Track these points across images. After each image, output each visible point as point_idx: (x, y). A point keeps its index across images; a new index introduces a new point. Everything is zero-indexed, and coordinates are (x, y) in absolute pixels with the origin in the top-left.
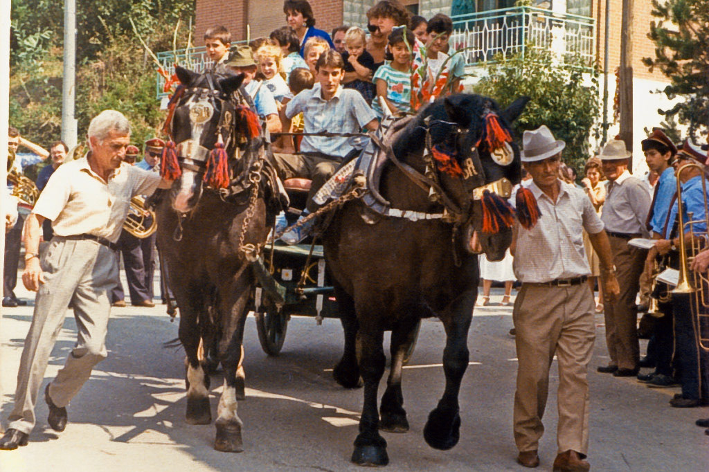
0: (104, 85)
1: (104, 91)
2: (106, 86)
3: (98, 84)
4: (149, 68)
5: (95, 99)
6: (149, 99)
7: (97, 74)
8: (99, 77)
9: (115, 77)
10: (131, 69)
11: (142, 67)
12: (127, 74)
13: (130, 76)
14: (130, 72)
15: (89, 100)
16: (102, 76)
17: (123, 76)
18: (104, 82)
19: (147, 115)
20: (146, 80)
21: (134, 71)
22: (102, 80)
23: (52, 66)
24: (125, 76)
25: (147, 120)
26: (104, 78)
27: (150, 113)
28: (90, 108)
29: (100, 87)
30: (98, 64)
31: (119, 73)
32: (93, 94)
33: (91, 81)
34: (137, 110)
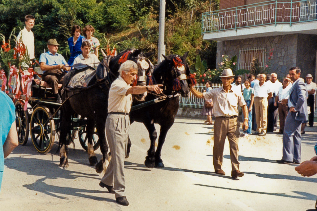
0: (174, 29)
1: (174, 32)
2: (174, 30)
3: (171, 29)
4: (193, 22)
5: (170, 36)
6: (194, 35)
7: (171, 25)
8: (172, 26)
9: (178, 26)
10: (185, 22)
11: (190, 21)
12: (184, 25)
13: (185, 25)
14: (185, 23)
15: (167, 36)
16: (173, 25)
17: (182, 25)
18: (174, 28)
19: (192, 42)
20: (191, 27)
21: (187, 23)
22: (173, 28)
23: (150, 23)
24: (183, 25)
25: (192, 44)
26: (174, 27)
27: (194, 41)
28: (168, 40)
29: (172, 31)
30: (171, 20)
31: (180, 24)
32: (169, 33)
33: (169, 27)
34: (188, 40)
